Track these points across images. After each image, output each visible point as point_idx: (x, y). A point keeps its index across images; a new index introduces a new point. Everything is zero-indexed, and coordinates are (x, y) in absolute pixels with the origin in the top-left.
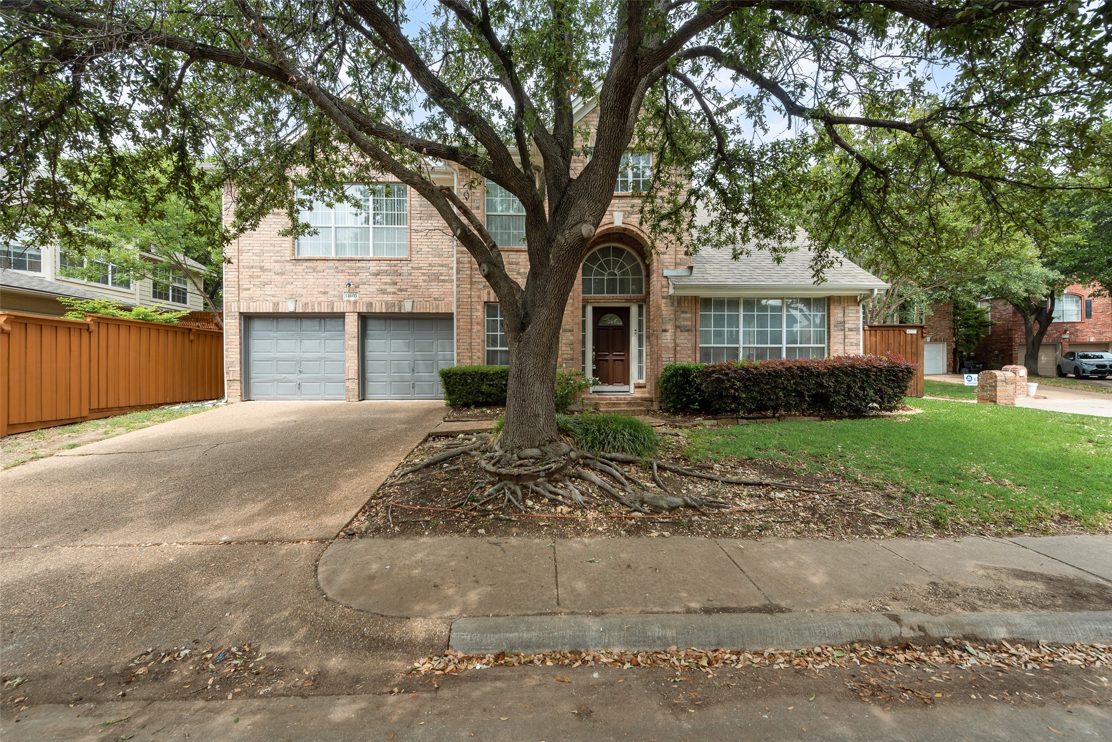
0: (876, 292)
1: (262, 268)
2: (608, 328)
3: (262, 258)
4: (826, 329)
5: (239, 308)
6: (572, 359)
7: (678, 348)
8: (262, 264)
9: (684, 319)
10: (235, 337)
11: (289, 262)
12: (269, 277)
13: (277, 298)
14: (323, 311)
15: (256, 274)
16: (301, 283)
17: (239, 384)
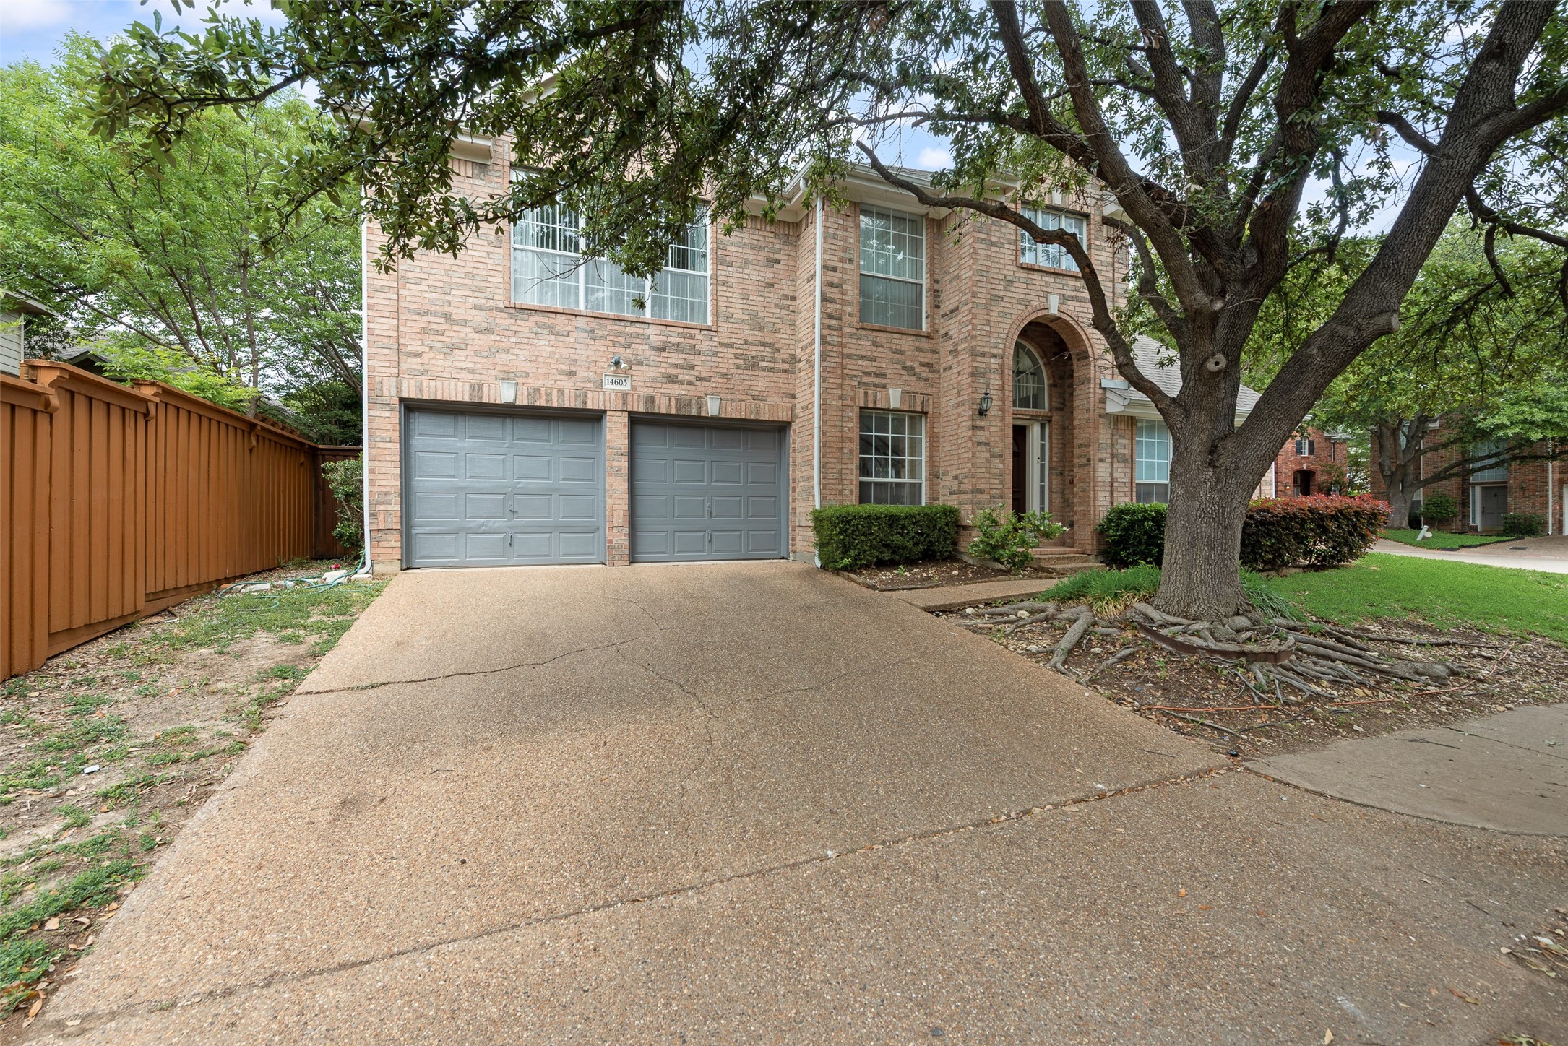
1: (447, 316)
5: (399, 390)
7: (1115, 484)
8: (448, 310)
9: (1122, 446)
10: (389, 445)
11: (502, 311)
12: (463, 335)
13: (477, 377)
14: (567, 405)
15: (434, 326)
16: (526, 353)
17: (398, 538)
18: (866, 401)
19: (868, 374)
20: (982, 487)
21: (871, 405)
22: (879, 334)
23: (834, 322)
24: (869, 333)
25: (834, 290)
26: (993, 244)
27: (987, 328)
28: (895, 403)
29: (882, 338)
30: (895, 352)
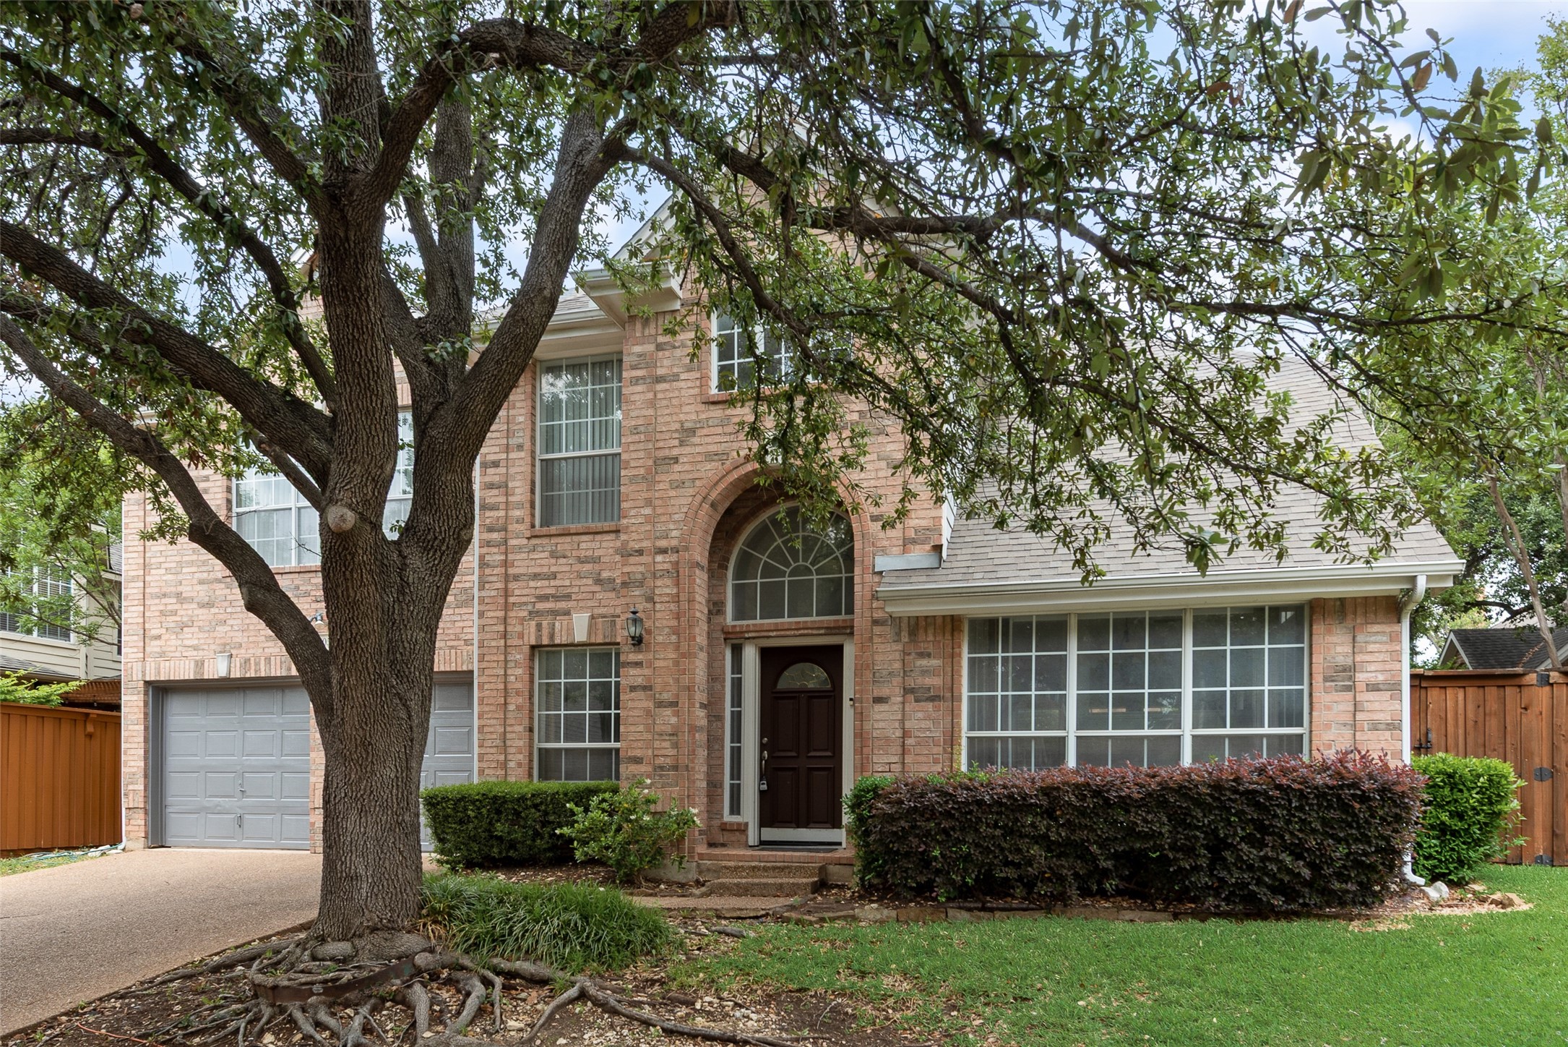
0: (1422, 584)
1: (179, 595)
2: (793, 695)
3: (180, 577)
4: (1305, 687)
5: (144, 673)
6: (675, 768)
7: (909, 741)
8: (180, 589)
9: (925, 672)
10: (136, 727)
11: (220, 582)
12: (190, 612)
13: (201, 653)
14: (273, 674)
15: (170, 607)
16: (239, 622)
17: (142, 815)
18: (539, 637)
19: (544, 598)
20: (638, 753)
21: (545, 641)
22: (560, 540)
23: (495, 535)
24: (545, 541)
25: (495, 492)
26: (660, 379)
27: (648, 511)
28: (580, 636)
29: (564, 544)
30: (581, 561)
